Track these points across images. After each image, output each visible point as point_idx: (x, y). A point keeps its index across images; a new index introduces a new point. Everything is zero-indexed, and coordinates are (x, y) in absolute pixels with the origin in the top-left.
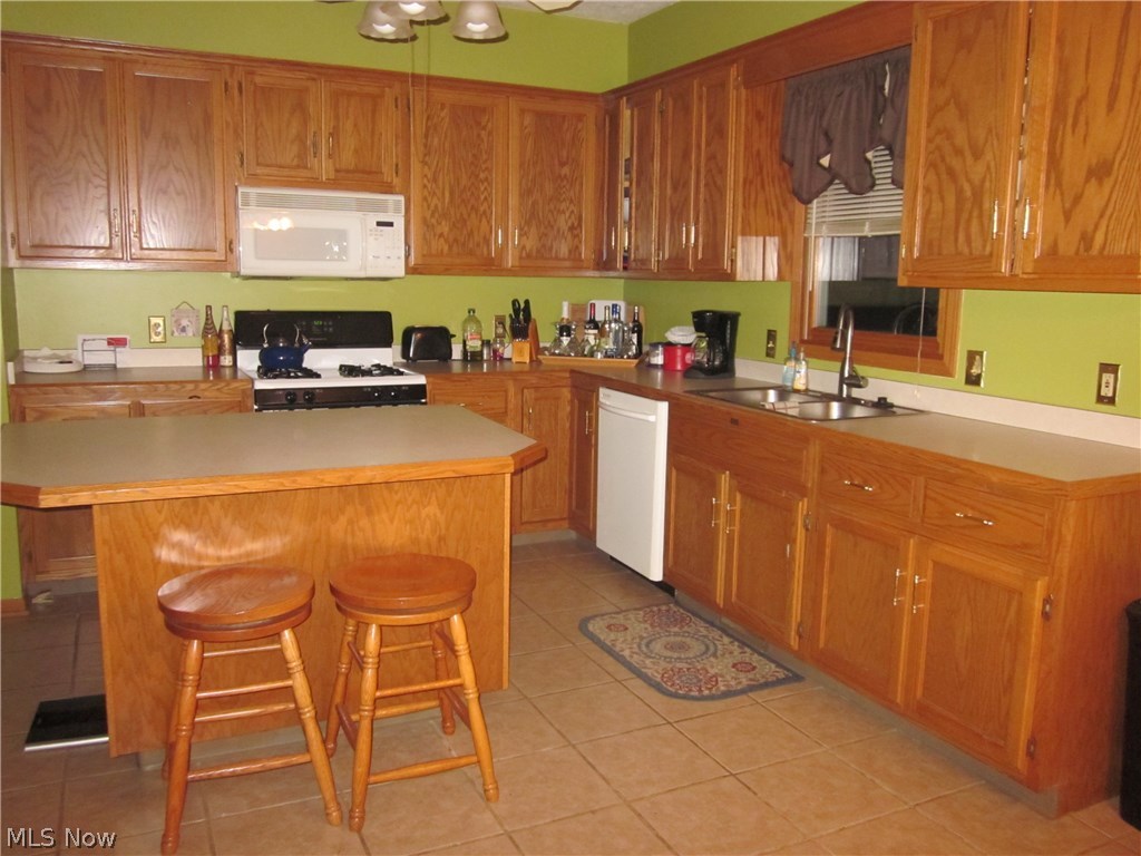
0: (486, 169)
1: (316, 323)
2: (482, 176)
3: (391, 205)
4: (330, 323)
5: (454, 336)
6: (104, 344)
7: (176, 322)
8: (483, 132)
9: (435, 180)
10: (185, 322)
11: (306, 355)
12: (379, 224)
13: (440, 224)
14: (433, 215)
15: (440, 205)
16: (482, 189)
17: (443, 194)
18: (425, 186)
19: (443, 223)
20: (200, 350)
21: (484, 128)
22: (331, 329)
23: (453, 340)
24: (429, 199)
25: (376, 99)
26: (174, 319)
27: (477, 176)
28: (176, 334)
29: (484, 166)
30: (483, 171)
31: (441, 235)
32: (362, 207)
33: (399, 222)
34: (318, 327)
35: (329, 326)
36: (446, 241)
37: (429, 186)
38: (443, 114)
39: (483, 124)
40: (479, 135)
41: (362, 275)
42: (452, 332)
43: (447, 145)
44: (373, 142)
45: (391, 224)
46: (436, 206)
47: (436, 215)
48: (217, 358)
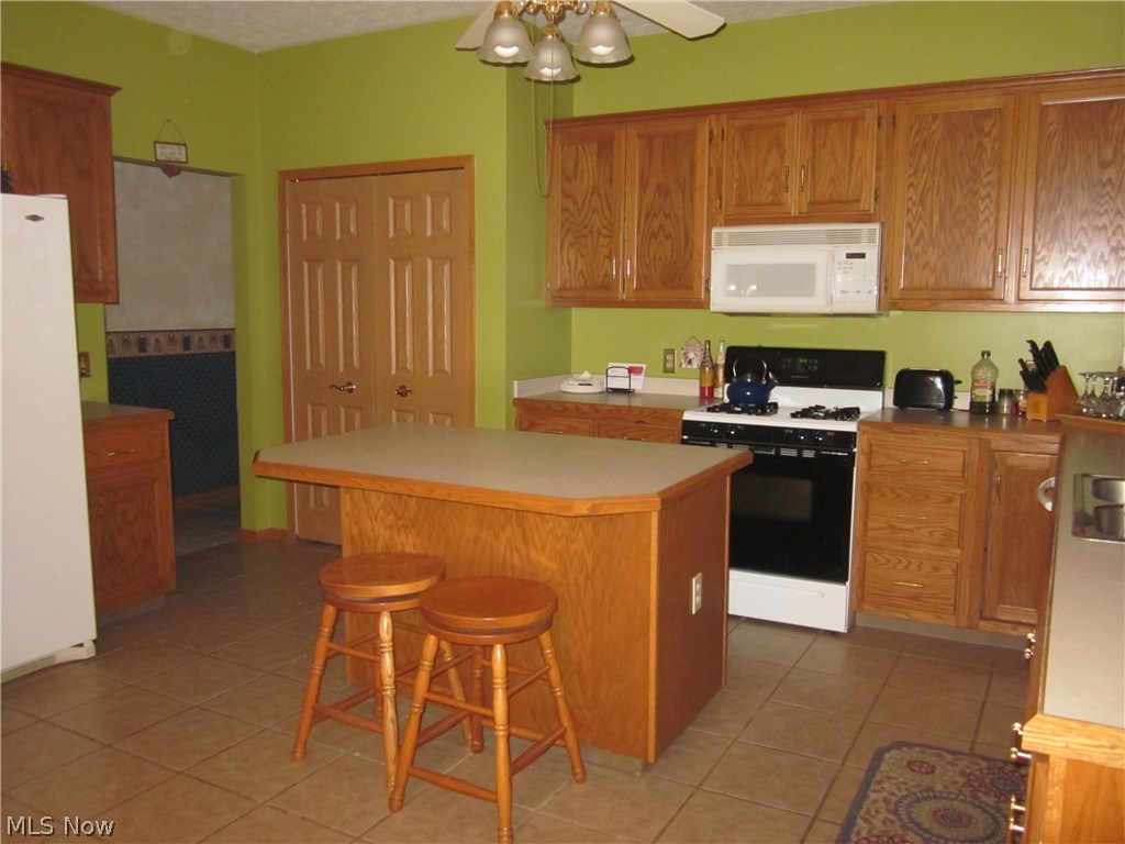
0: (989, 183)
1: (801, 361)
2: (983, 192)
3: (864, 235)
4: (816, 361)
5: (959, 382)
6: (626, 372)
7: (684, 354)
8: (986, 139)
9: (922, 202)
10: (691, 356)
11: (772, 392)
12: (850, 256)
13: (926, 252)
14: (917, 243)
15: (926, 232)
16: (982, 207)
17: (931, 218)
18: (909, 211)
19: (930, 251)
20: (698, 381)
21: (988, 134)
22: (815, 367)
23: (957, 387)
24: (914, 226)
25: (855, 122)
26: (683, 352)
27: (975, 193)
28: (684, 366)
29: (985, 181)
30: (985, 187)
31: (926, 265)
32: (833, 239)
33: (873, 254)
34: (803, 364)
35: (812, 365)
36: (933, 271)
37: (914, 210)
38: (934, 127)
39: (986, 130)
40: (980, 145)
41: (828, 310)
42: (956, 378)
43: (938, 162)
44: (851, 169)
45: (862, 256)
46: (922, 233)
47: (922, 242)
48: (711, 389)
